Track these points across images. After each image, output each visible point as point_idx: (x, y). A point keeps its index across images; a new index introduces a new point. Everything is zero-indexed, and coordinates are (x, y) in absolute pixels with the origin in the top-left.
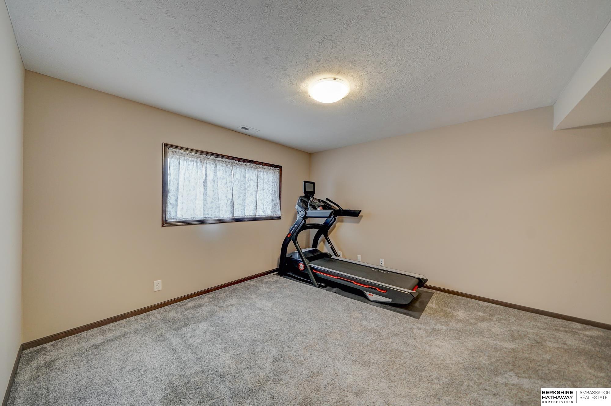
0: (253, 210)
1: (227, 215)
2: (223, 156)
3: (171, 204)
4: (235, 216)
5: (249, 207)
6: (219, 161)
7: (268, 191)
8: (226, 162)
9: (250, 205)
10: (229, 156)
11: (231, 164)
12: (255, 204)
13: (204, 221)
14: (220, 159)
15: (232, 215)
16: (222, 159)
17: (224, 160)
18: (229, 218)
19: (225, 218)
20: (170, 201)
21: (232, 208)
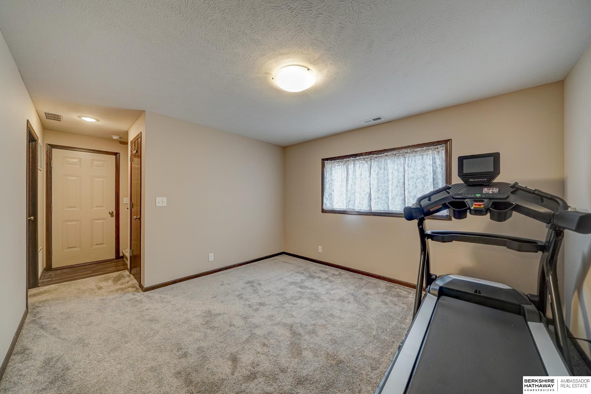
0: (400, 205)
1: (364, 208)
2: (361, 155)
3: (326, 198)
4: (372, 209)
5: (394, 201)
6: (358, 159)
7: (425, 180)
8: (364, 159)
9: (395, 199)
10: (366, 153)
11: (369, 159)
12: (402, 198)
13: (345, 211)
14: (358, 158)
15: (370, 208)
16: (360, 157)
17: (361, 157)
18: (366, 211)
19: (362, 211)
20: (326, 196)
21: (369, 202)
